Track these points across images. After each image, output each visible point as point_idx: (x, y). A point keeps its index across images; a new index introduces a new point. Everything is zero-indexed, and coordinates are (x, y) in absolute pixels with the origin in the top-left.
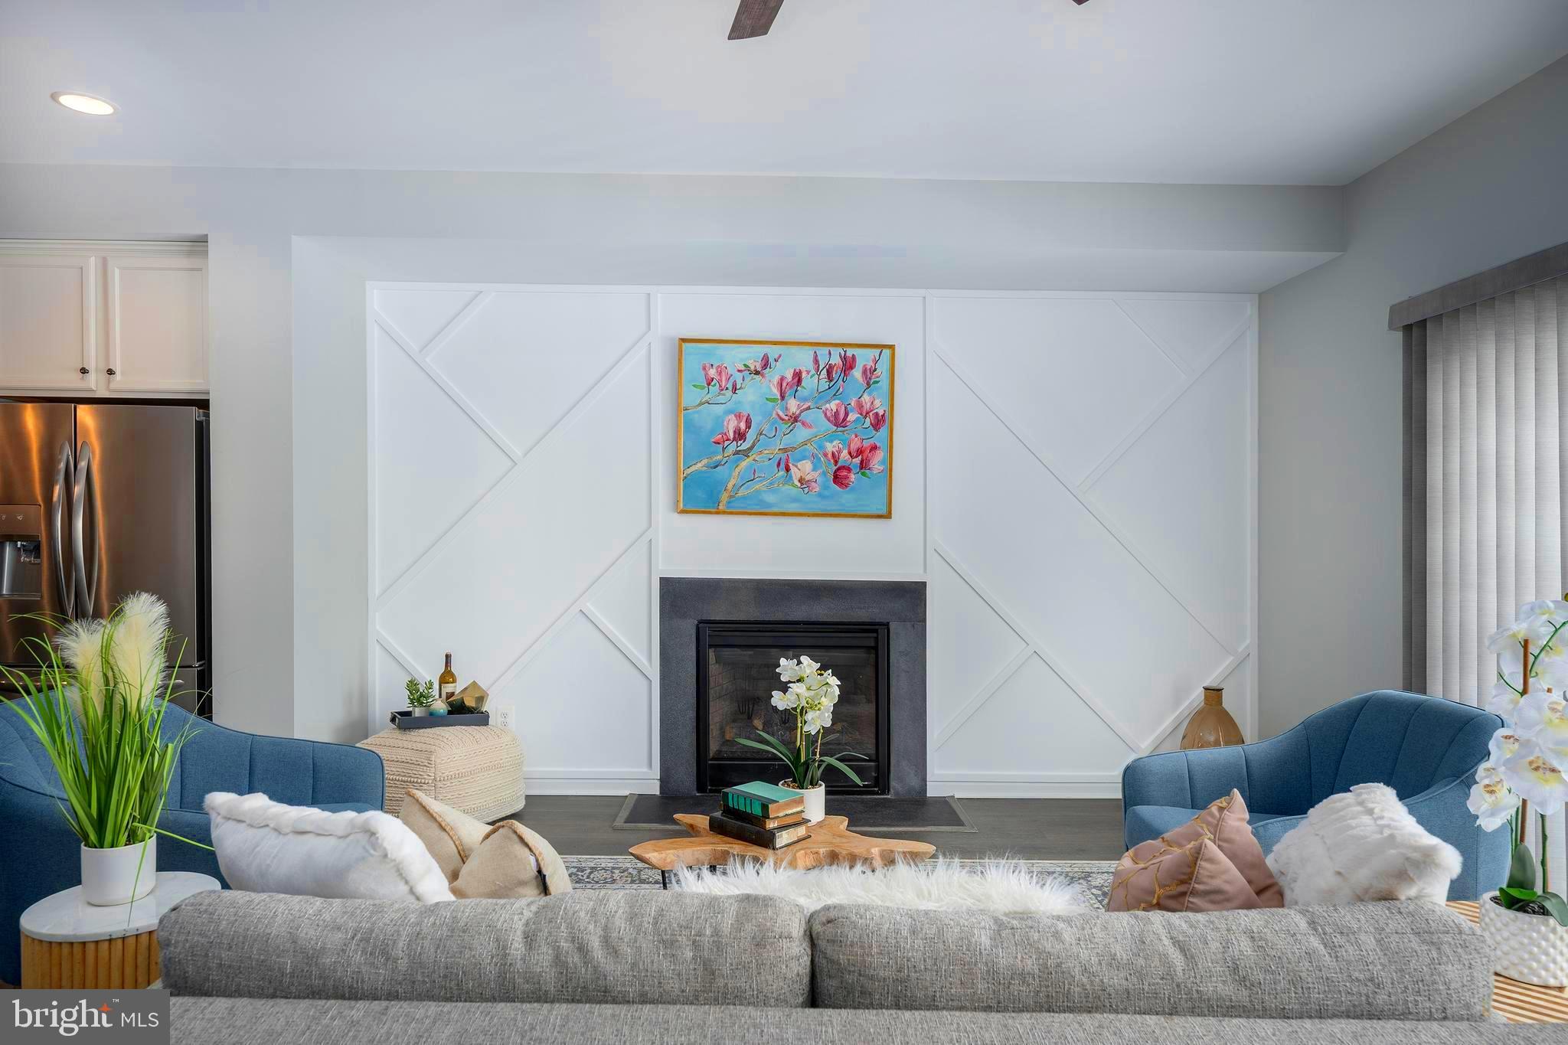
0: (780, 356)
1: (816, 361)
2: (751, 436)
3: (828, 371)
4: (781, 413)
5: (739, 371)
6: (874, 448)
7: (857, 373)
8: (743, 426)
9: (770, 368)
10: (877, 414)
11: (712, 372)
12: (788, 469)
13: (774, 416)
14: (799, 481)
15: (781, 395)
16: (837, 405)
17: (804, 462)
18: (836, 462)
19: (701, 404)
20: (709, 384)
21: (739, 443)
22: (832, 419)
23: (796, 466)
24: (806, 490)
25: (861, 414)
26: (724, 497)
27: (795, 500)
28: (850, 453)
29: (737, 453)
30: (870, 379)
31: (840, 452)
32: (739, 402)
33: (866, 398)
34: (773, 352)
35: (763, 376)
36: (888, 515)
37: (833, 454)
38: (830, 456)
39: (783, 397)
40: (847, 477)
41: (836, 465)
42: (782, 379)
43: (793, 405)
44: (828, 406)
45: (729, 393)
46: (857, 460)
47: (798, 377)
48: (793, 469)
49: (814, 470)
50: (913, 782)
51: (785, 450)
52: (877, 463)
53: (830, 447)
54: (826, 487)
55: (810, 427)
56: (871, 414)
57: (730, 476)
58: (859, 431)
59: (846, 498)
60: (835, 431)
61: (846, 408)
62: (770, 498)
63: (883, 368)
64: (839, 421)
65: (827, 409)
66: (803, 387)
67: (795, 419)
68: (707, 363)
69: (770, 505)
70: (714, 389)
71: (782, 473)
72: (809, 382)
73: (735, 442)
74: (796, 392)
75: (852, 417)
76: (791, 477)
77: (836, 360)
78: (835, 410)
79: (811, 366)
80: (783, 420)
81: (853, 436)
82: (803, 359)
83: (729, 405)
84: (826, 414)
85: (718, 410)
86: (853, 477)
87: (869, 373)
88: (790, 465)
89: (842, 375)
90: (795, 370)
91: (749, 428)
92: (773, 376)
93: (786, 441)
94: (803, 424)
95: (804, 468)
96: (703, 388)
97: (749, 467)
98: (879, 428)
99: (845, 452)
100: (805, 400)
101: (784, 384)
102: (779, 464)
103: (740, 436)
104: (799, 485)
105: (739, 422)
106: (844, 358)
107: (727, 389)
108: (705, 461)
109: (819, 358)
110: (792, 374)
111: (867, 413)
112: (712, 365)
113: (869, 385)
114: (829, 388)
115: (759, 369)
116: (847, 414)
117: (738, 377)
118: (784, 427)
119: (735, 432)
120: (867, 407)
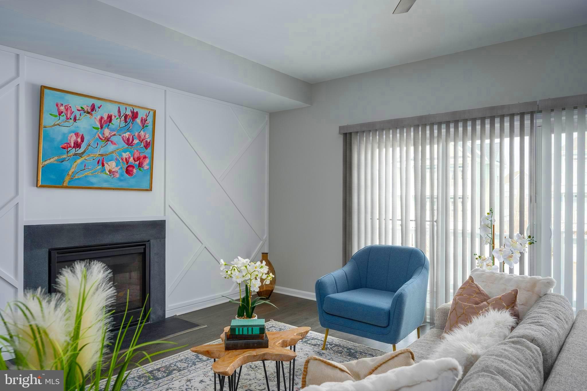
0: (101, 106)
1: (119, 111)
2: (84, 146)
3: (125, 117)
4: (101, 136)
5: (78, 110)
6: (145, 157)
7: (138, 120)
8: (79, 140)
9: (95, 111)
10: (147, 141)
11: (62, 108)
12: (103, 165)
13: (97, 136)
14: (109, 172)
15: (101, 126)
16: (129, 135)
17: (112, 162)
18: (127, 163)
19: (55, 125)
20: (60, 115)
21: (77, 149)
22: (126, 141)
23: (108, 164)
24: (112, 176)
25: (140, 141)
26: (67, 179)
27: (106, 181)
28: (134, 159)
29: (75, 154)
30: (144, 124)
31: (129, 158)
32: (78, 127)
33: (142, 133)
34: (97, 103)
35: (91, 115)
36: (151, 190)
37: (126, 159)
38: (124, 160)
39: (102, 127)
40: (132, 171)
41: (127, 165)
42: (102, 118)
43: (107, 132)
44: (124, 135)
45: (72, 121)
46: (137, 163)
47: (110, 118)
48: (106, 165)
49: (117, 166)
50: (160, 313)
51: (102, 155)
52: (146, 165)
53: (125, 155)
54: (122, 175)
55: (115, 144)
56: (144, 141)
57: (71, 166)
58: (138, 149)
59: (131, 181)
60: (127, 148)
61: (133, 137)
62: (93, 180)
63: (150, 120)
64: (129, 142)
65: (124, 136)
66: (112, 124)
67: (108, 139)
68: (60, 102)
69: (92, 183)
70: (63, 118)
71: (100, 166)
72: (116, 122)
73: (74, 149)
74: (108, 126)
75: (136, 141)
76: (105, 170)
77: (129, 113)
78: (127, 137)
79: (117, 114)
80: (101, 139)
81: (136, 151)
82: (113, 110)
83: (72, 128)
84: (123, 139)
85: (65, 130)
86: (135, 171)
87: (144, 121)
88: (105, 163)
89: (132, 120)
90: (108, 114)
91: (83, 141)
92: (97, 115)
93: (102, 151)
94: (112, 142)
95: (111, 165)
96: (56, 116)
97: (81, 163)
98: (147, 148)
99: (132, 158)
100: (114, 131)
101: (103, 121)
102: (98, 162)
103: (77, 145)
104: (109, 173)
105: (77, 138)
106: (133, 112)
107: (71, 119)
108: (56, 158)
109: (121, 110)
110: (107, 116)
111: (143, 140)
112: (62, 104)
113: (143, 126)
114: (125, 126)
115: (90, 111)
116: (133, 140)
117: (78, 114)
118: (102, 143)
119: (74, 143)
120: (143, 137)
